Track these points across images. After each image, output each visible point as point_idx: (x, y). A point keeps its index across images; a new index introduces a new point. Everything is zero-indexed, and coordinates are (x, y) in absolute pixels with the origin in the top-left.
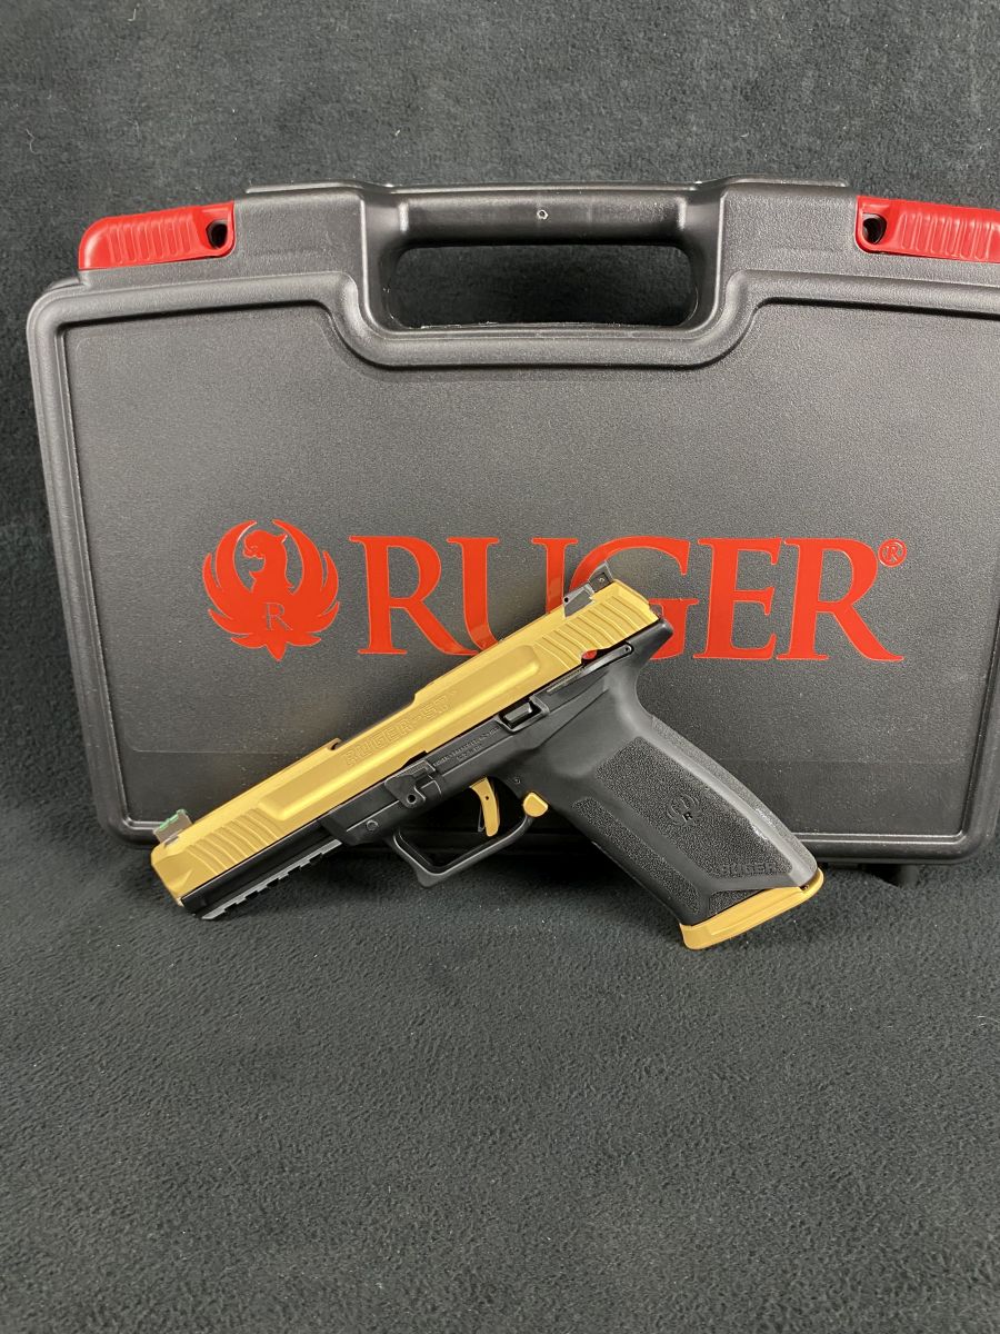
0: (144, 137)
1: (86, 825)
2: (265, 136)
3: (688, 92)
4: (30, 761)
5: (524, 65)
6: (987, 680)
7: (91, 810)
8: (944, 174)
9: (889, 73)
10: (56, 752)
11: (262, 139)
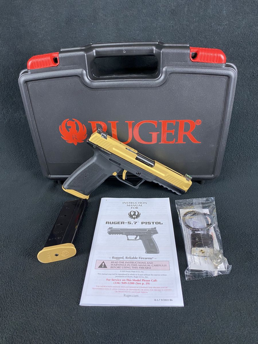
0: (36, 26)
1: (40, 174)
2: (63, 26)
3: (158, 13)
4: (27, 161)
5: (120, 7)
6: (218, 146)
7: (41, 171)
8: (217, 30)
9: (205, 6)
10: (32, 159)
11: (62, 26)
